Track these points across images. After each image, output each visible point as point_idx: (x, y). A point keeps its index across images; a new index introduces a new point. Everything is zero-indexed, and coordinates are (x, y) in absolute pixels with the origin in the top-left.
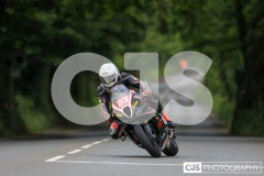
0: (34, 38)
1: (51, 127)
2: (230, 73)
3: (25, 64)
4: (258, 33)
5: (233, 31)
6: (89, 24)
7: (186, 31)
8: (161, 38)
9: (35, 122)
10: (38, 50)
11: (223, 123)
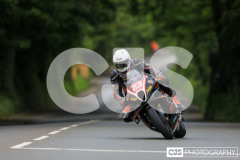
1: (16, 112)
2: (204, 56)
4: (234, 14)
5: (207, 12)
8: (132, 19)
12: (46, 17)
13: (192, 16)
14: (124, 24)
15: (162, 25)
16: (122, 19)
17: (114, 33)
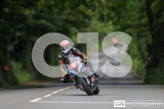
0: (21, 25)
1: (33, 81)
2: (144, 47)
3: (16, 42)
4: (160, 21)
5: (144, 21)
6: (55, 16)
7: (115, 20)
8: (100, 25)
9: (23, 77)
10: (24, 33)
11: (140, 76)
13: (136, 22)
15: (119, 27)
16: (95, 25)
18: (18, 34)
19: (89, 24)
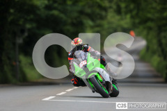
0: (32, 16)
3: (26, 34)
6: (69, 8)
7: (134, 13)
10: (34, 25)
12: (62, 16)
13: (157, 15)
14: (113, 20)
15: (137, 21)
17: (106, 26)
18: (28, 26)
19: (106, 16)
